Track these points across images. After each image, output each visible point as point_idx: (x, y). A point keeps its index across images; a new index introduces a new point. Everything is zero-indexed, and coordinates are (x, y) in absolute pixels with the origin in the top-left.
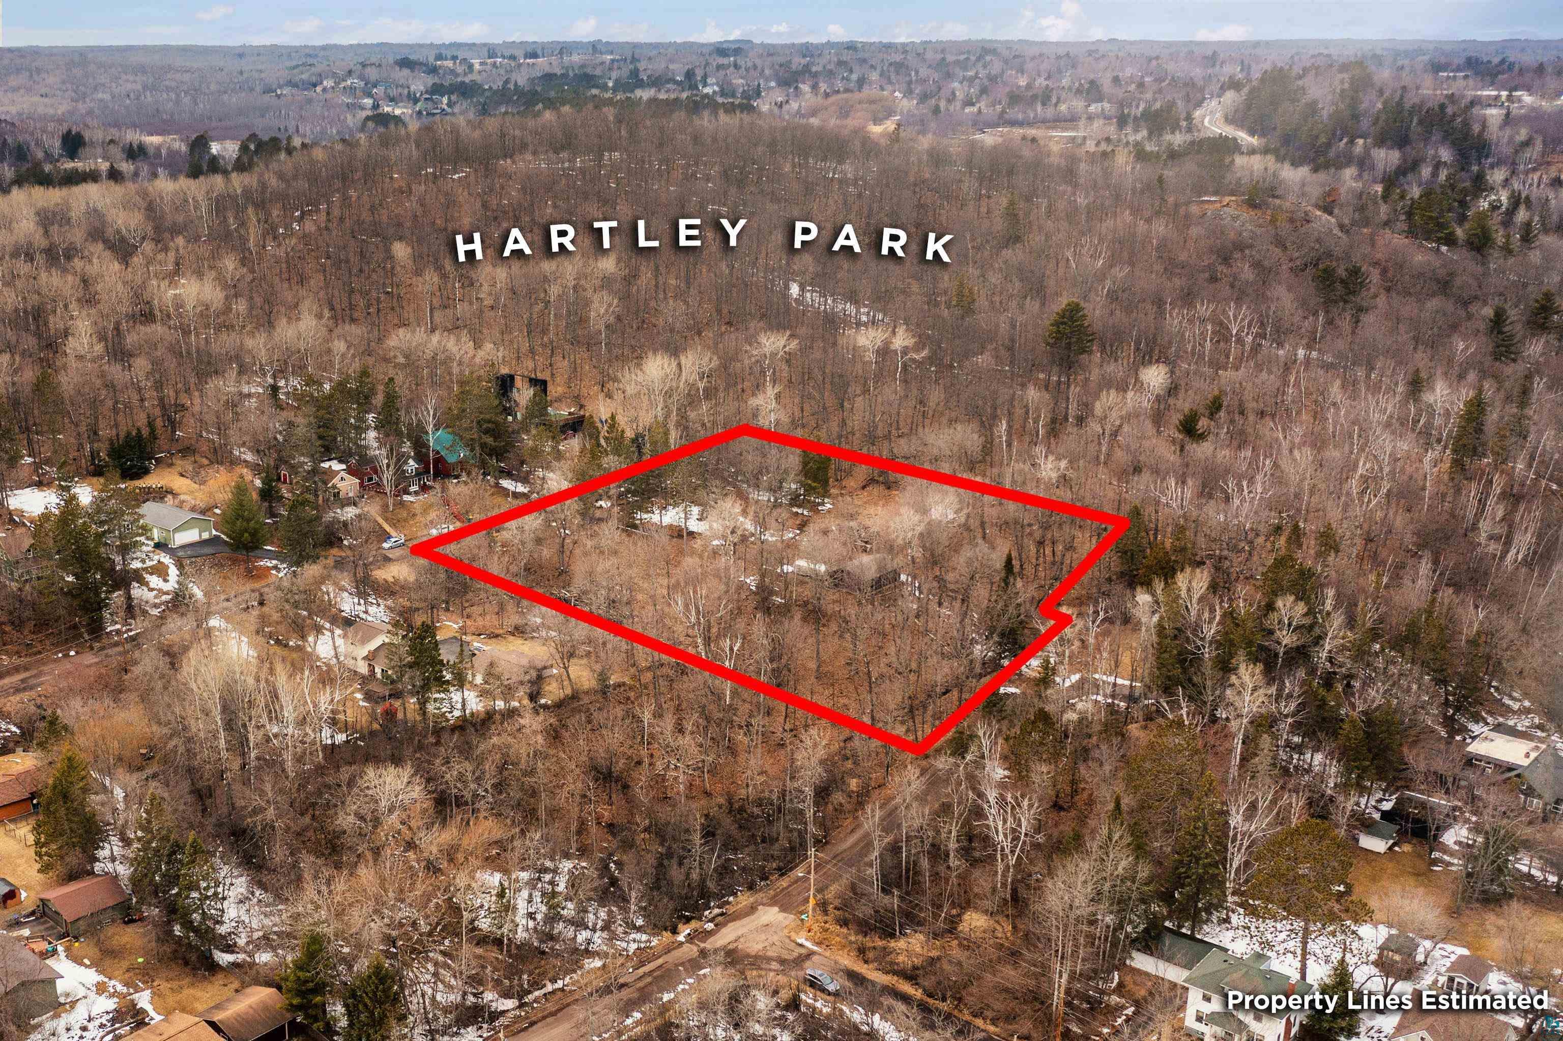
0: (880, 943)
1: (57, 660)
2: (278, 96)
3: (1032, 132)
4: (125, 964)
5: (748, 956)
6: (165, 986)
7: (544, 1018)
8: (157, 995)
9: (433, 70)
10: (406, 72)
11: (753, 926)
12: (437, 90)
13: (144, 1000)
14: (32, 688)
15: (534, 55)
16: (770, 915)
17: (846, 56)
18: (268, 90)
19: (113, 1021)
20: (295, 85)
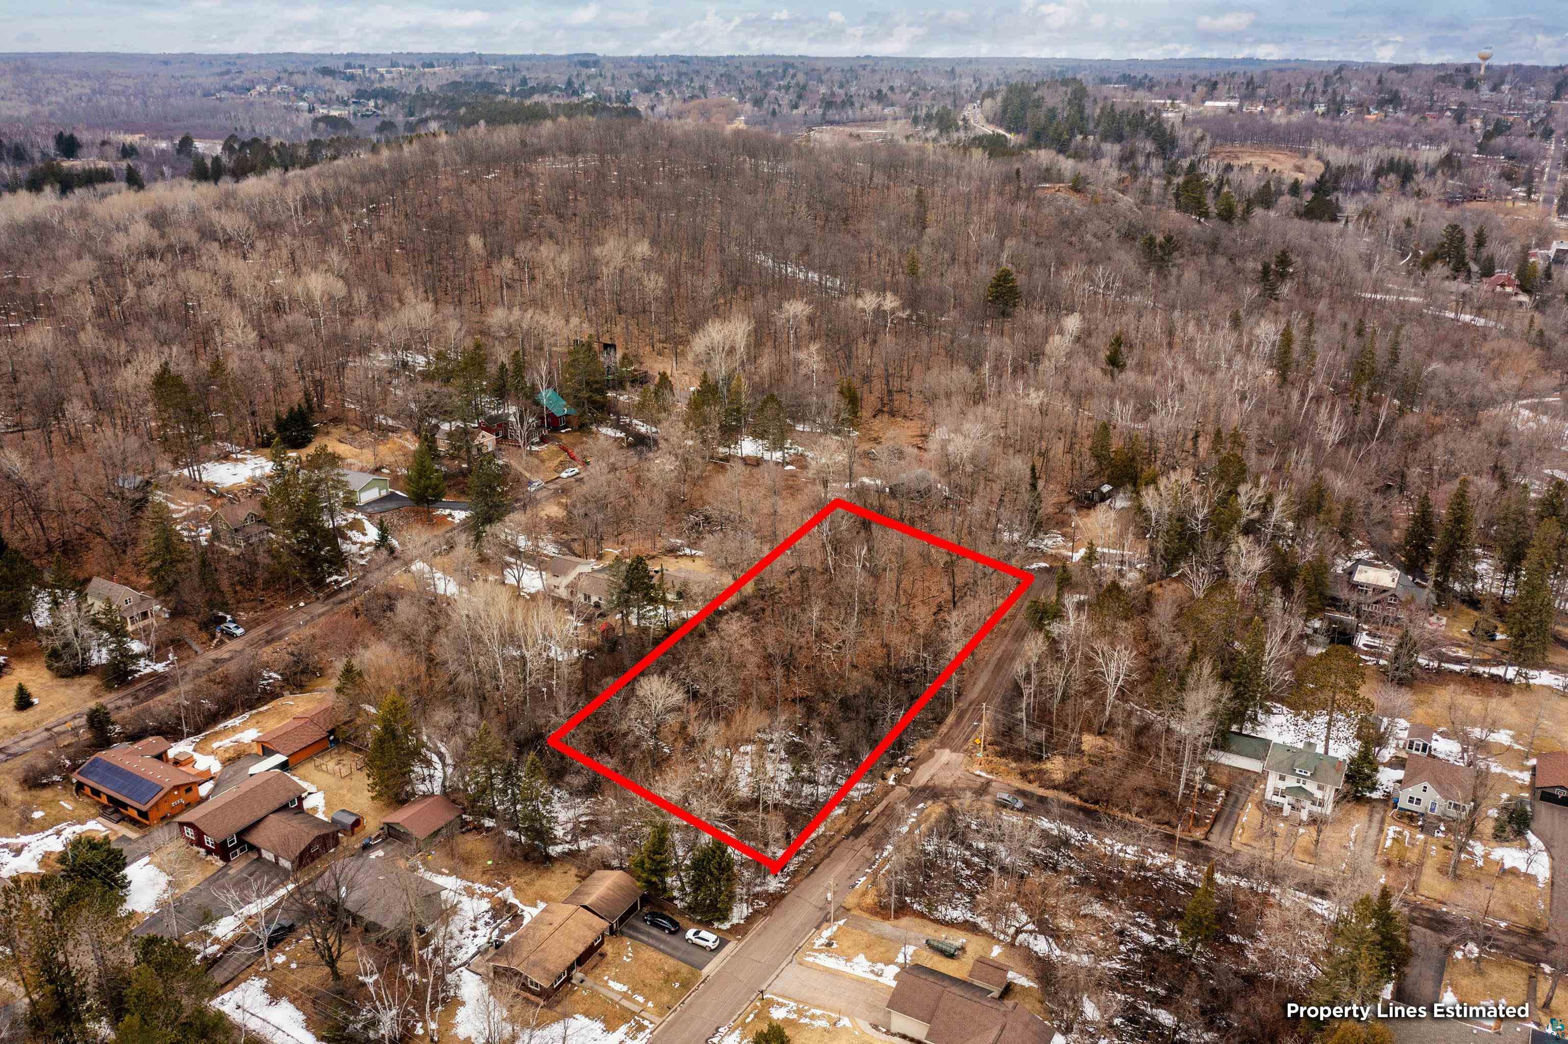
0: (1035, 766)
1: (291, 612)
2: (220, 99)
3: (855, 130)
4: (479, 868)
5: (946, 789)
6: (520, 881)
7: (822, 860)
8: (517, 891)
9: (351, 78)
10: (329, 79)
11: (937, 766)
12: (362, 95)
13: (508, 894)
14: (280, 638)
15: (431, 65)
16: (945, 755)
17: (684, 68)
18: (207, 94)
19: (494, 918)
20: (231, 90)
